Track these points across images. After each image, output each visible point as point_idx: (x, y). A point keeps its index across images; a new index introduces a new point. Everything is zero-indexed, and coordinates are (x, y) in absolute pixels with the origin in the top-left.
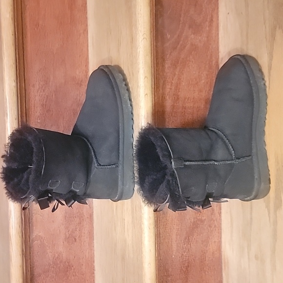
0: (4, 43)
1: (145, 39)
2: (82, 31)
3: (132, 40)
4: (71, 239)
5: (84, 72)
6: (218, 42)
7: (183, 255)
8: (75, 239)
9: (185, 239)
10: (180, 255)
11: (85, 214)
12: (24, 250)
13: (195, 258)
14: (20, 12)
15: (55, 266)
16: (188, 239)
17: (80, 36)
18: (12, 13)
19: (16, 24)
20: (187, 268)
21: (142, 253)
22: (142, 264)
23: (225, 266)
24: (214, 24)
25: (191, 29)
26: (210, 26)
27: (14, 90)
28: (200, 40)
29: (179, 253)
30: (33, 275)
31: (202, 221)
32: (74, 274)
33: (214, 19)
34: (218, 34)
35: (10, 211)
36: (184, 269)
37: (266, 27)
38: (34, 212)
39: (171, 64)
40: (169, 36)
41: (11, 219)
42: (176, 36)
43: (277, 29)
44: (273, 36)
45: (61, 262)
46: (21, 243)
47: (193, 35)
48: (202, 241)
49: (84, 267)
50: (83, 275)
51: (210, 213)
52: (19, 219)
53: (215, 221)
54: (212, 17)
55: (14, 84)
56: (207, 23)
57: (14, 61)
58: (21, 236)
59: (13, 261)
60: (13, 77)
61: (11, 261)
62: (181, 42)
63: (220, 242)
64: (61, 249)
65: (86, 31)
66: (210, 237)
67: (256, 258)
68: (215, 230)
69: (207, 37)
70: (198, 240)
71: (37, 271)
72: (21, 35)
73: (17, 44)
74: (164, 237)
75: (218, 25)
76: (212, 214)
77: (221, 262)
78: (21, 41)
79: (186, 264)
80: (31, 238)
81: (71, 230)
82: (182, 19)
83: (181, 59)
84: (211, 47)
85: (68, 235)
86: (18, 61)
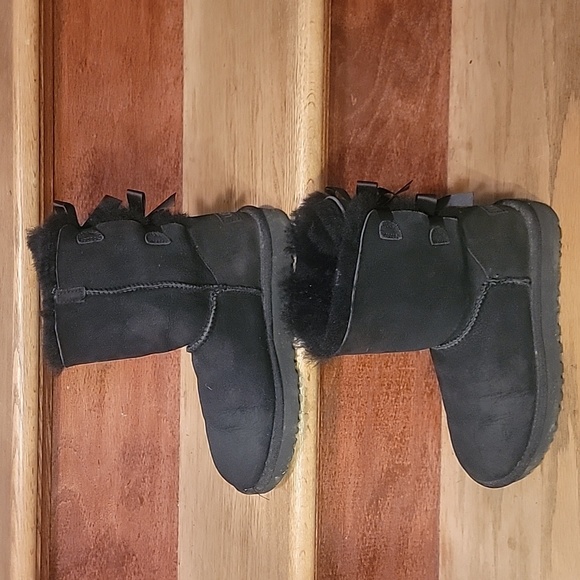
0: (18, 97)
1: (311, 105)
2: (171, 80)
3: (286, 104)
4: (134, 499)
5: (173, 162)
6: (447, 117)
7: (364, 535)
8: (142, 500)
9: (370, 505)
10: (360, 536)
11: (163, 449)
12: (40, 520)
13: (388, 542)
14: (51, 35)
15: (99, 554)
16: (375, 506)
17: (167, 89)
18: (35, 37)
19: (42, 59)
20: (370, 563)
21: (289, 531)
22: (288, 553)
23: (444, 560)
24: (441, 81)
25: (396, 88)
26: (434, 83)
27: (34, 193)
28: (414, 112)
29: (358, 531)
30: (55, 570)
31: (404, 469)
32: (137, 570)
33: (440, 72)
34: (448, 100)
35: (16, 438)
36: (367, 565)
37: (548, 95)
38: (61, 442)
39: (357, 157)
40: (354, 101)
41: (17, 456)
42: (367, 102)
43: (572, 98)
44: (563, 112)
45: (111, 545)
46: (34, 505)
47: (399, 101)
48: (402, 508)
49: (156, 556)
50: (154, 572)
51: (419, 453)
52: (33, 455)
53: (429, 470)
54: (438, 66)
55: (34, 181)
56: (428, 78)
57: (36, 135)
58: (35, 490)
59: (17, 541)
60: (33, 167)
61: (14, 540)
62: (377, 114)
63: (436, 511)
64: (112, 519)
65: (179, 80)
66: (419, 502)
67: (511, 543)
68: (429, 487)
69: (427, 106)
70: (394, 506)
71: (63, 562)
72: (51, 83)
73: (42, 100)
74: (330, 499)
75: (448, 83)
76: (423, 456)
77: (437, 551)
78: (50, 94)
79: (371, 555)
80: (54, 496)
81: (133, 480)
82: (380, 68)
83: (375, 147)
84: (433, 126)
85: (127, 492)
86: (42, 134)
